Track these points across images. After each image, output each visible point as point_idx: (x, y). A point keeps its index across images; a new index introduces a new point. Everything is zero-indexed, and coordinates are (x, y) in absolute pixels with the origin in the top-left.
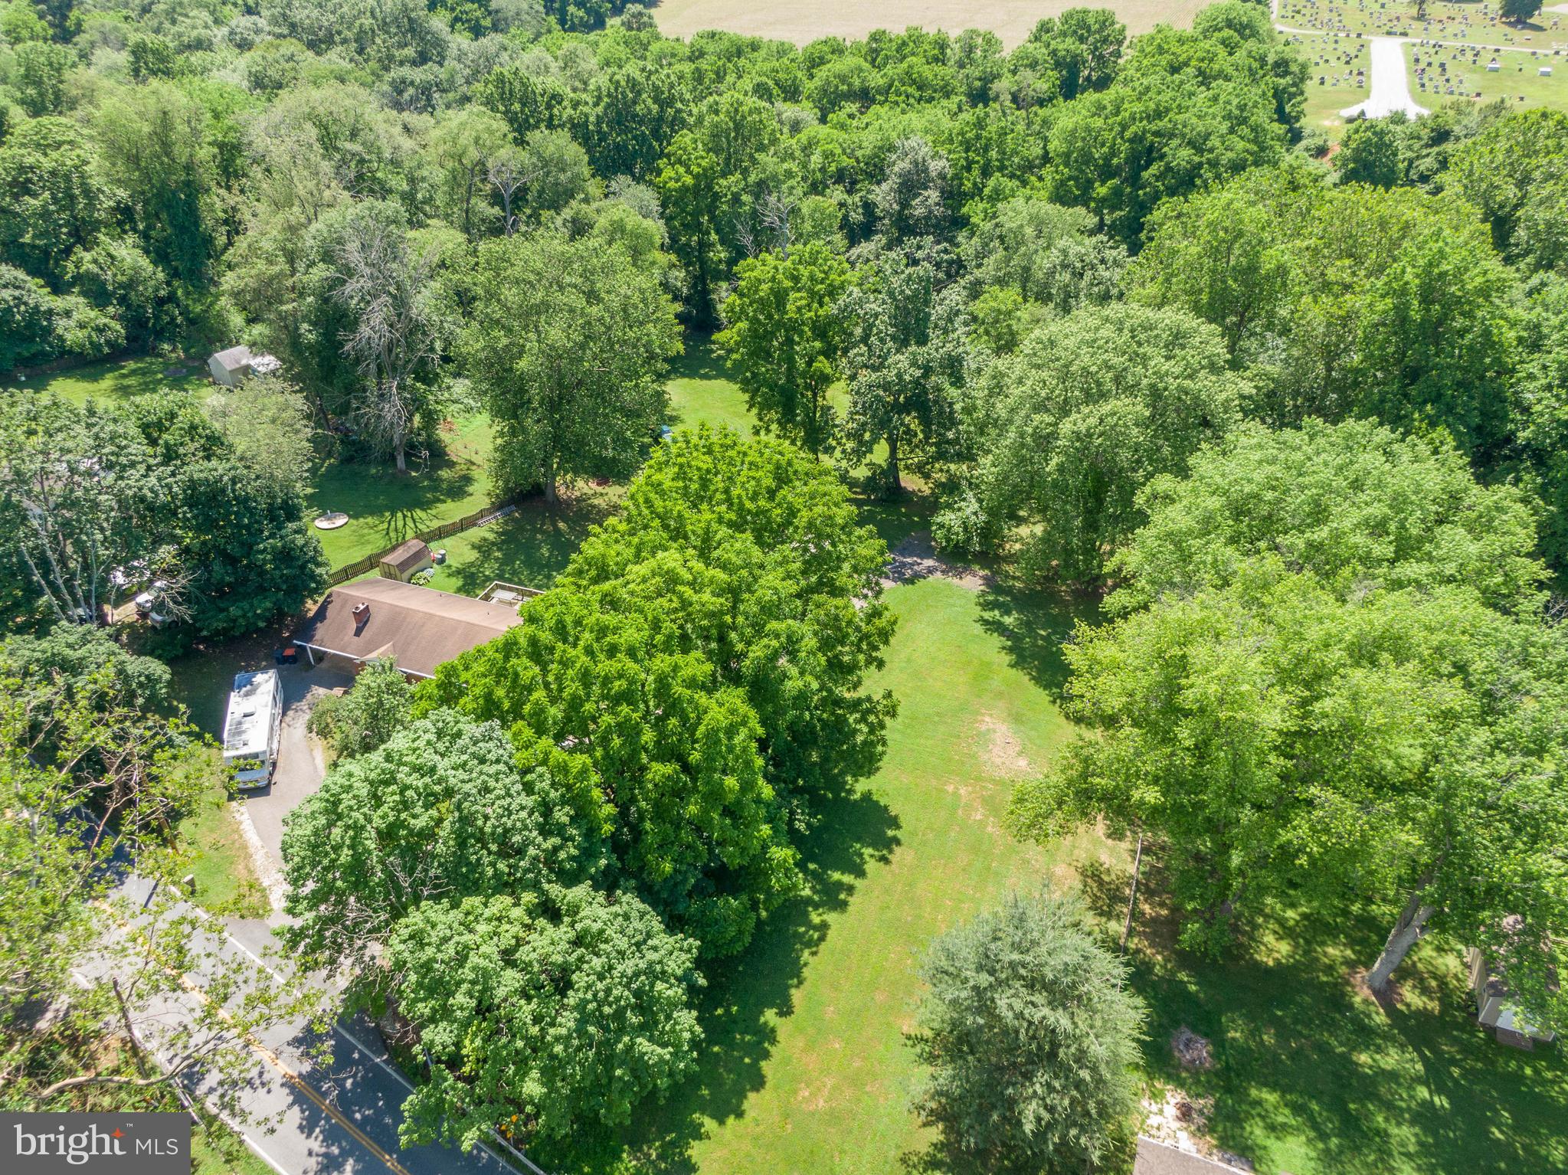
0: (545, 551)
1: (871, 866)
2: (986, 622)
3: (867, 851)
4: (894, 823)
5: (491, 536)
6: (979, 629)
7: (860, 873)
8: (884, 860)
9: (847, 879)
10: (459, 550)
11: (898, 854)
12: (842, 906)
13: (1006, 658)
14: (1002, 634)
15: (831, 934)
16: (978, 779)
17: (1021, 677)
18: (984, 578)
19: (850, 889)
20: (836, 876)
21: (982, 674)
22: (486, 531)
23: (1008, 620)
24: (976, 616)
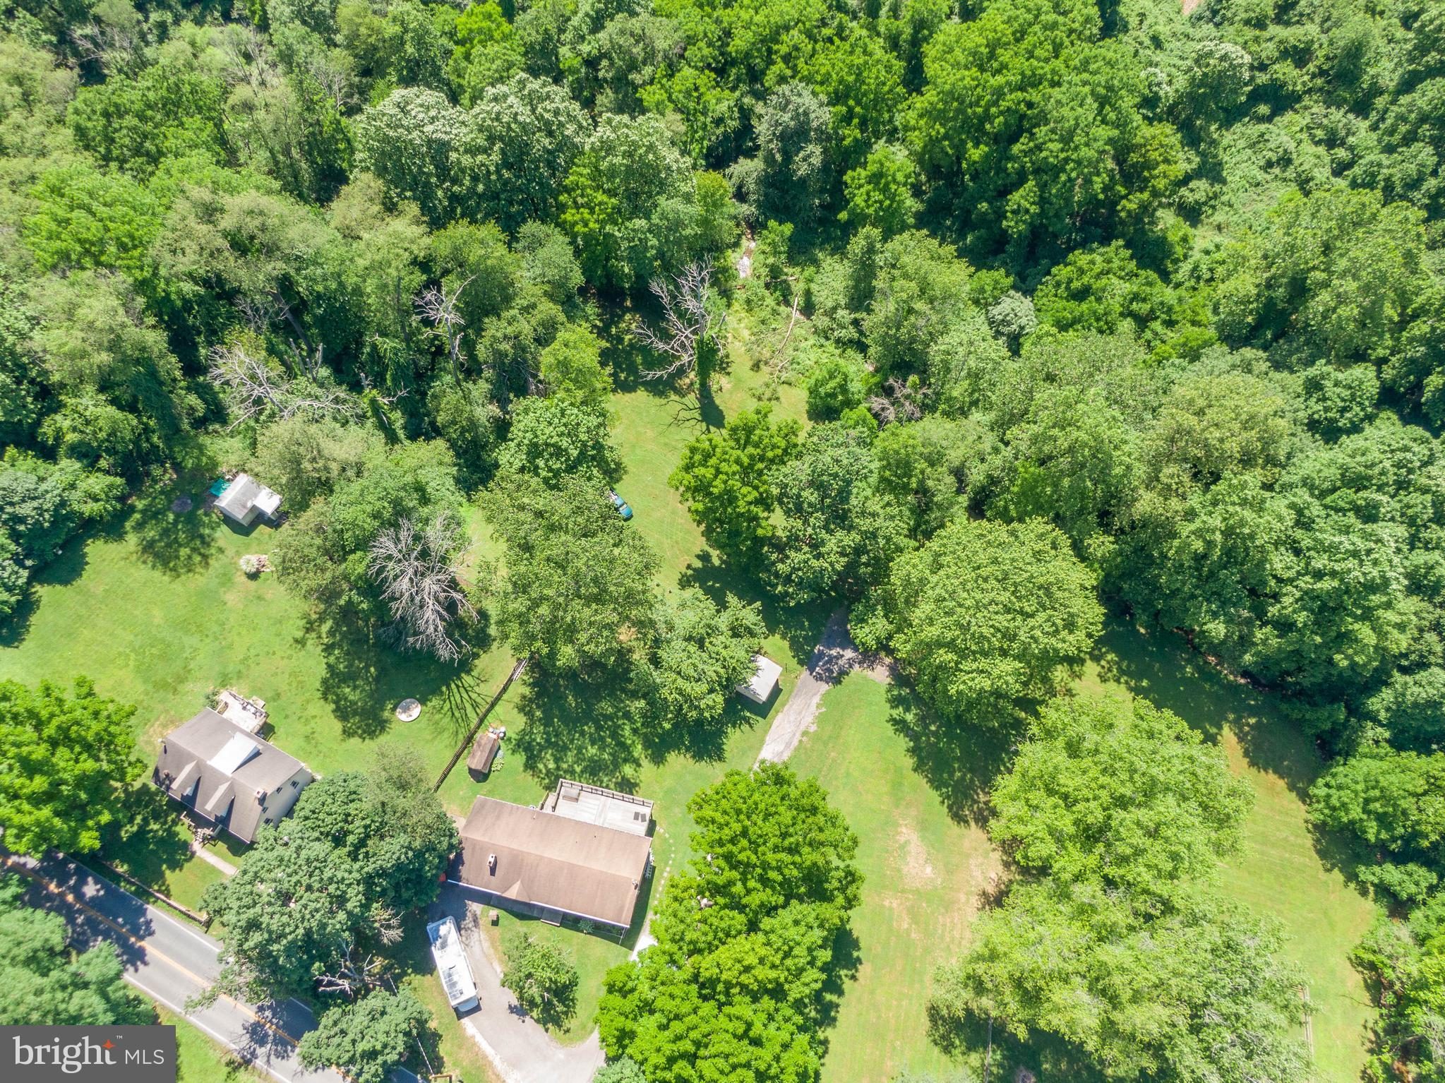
2: (894, 721)
3: (843, 972)
4: (857, 944)
5: (527, 691)
6: (890, 728)
7: (842, 992)
8: (853, 978)
9: (835, 998)
10: (511, 719)
11: (864, 971)
12: (834, 1021)
13: (910, 762)
16: (903, 891)
17: (920, 781)
18: (890, 668)
20: (828, 996)
21: (897, 786)
23: (910, 717)
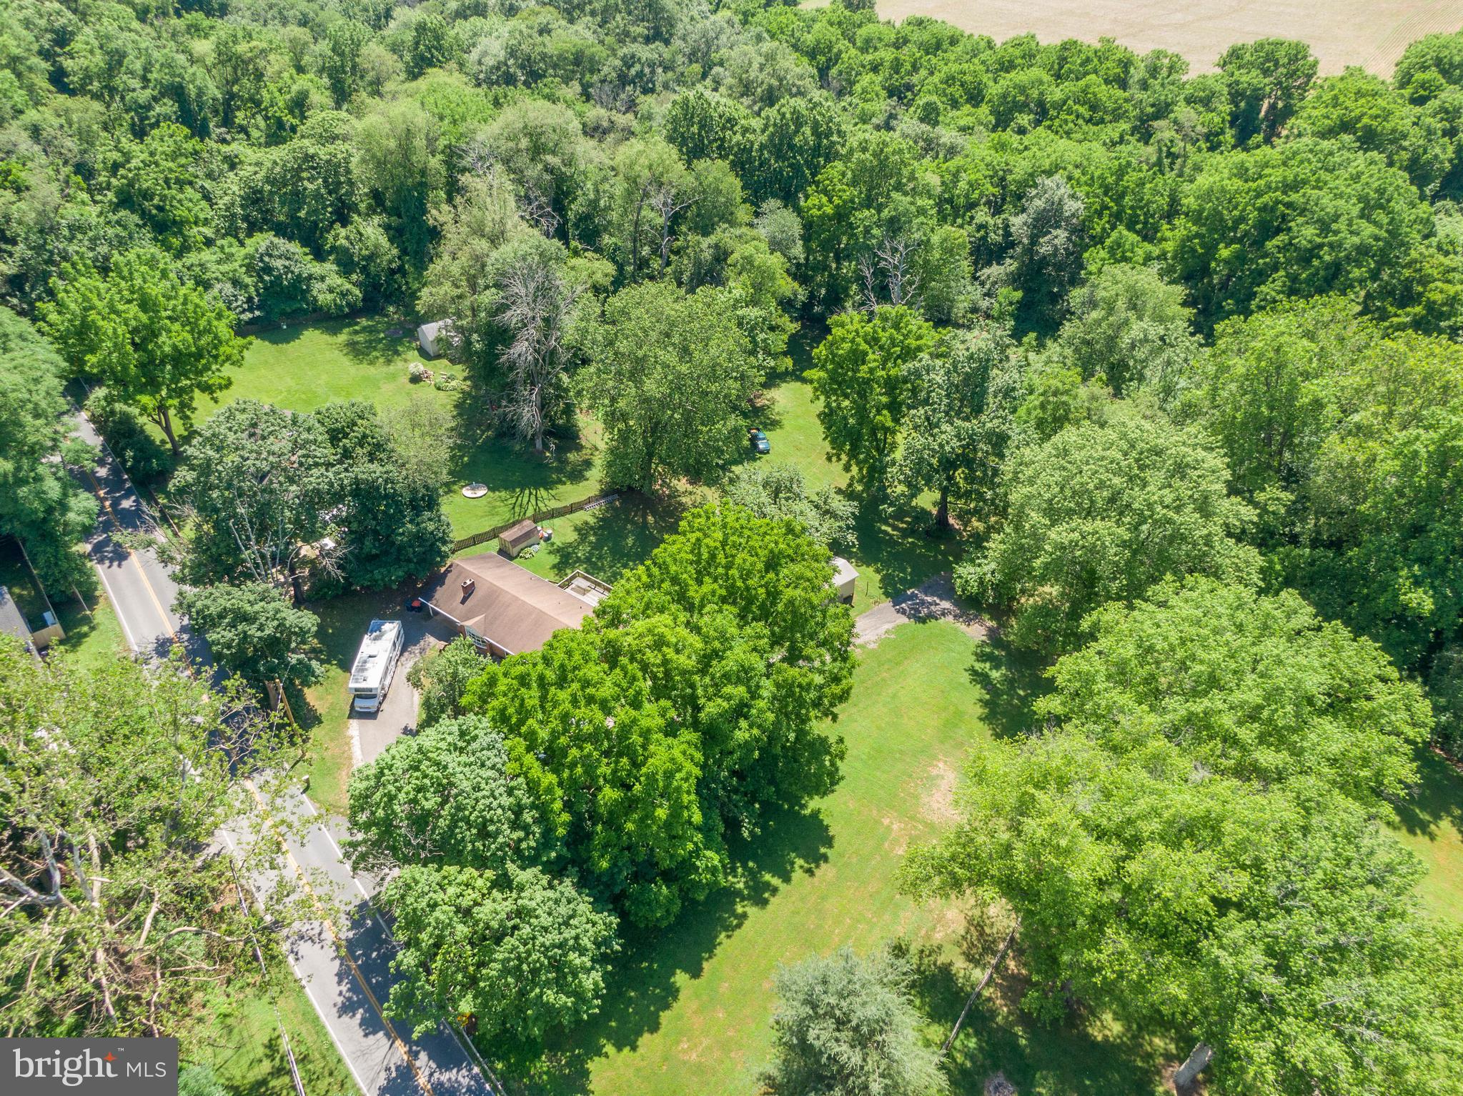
0: (630, 541)
1: (797, 875)
2: (974, 672)
3: (800, 862)
4: (829, 842)
5: (592, 521)
6: (966, 678)
7: (787, 879)
8: (810, 872)
9: (775, 881)
10: (563, 531)
11: (824, 871)
12: (763, 903)
13: (980, 710)
14: (984, 687)
15: (747, 924)
16: (912, 818)
18: (990, 629)
19: (775, 891)
20: (767, 877)
21: (953, 721)
22: (587, 516)
23: (995, 675)
24: (968, 666)
